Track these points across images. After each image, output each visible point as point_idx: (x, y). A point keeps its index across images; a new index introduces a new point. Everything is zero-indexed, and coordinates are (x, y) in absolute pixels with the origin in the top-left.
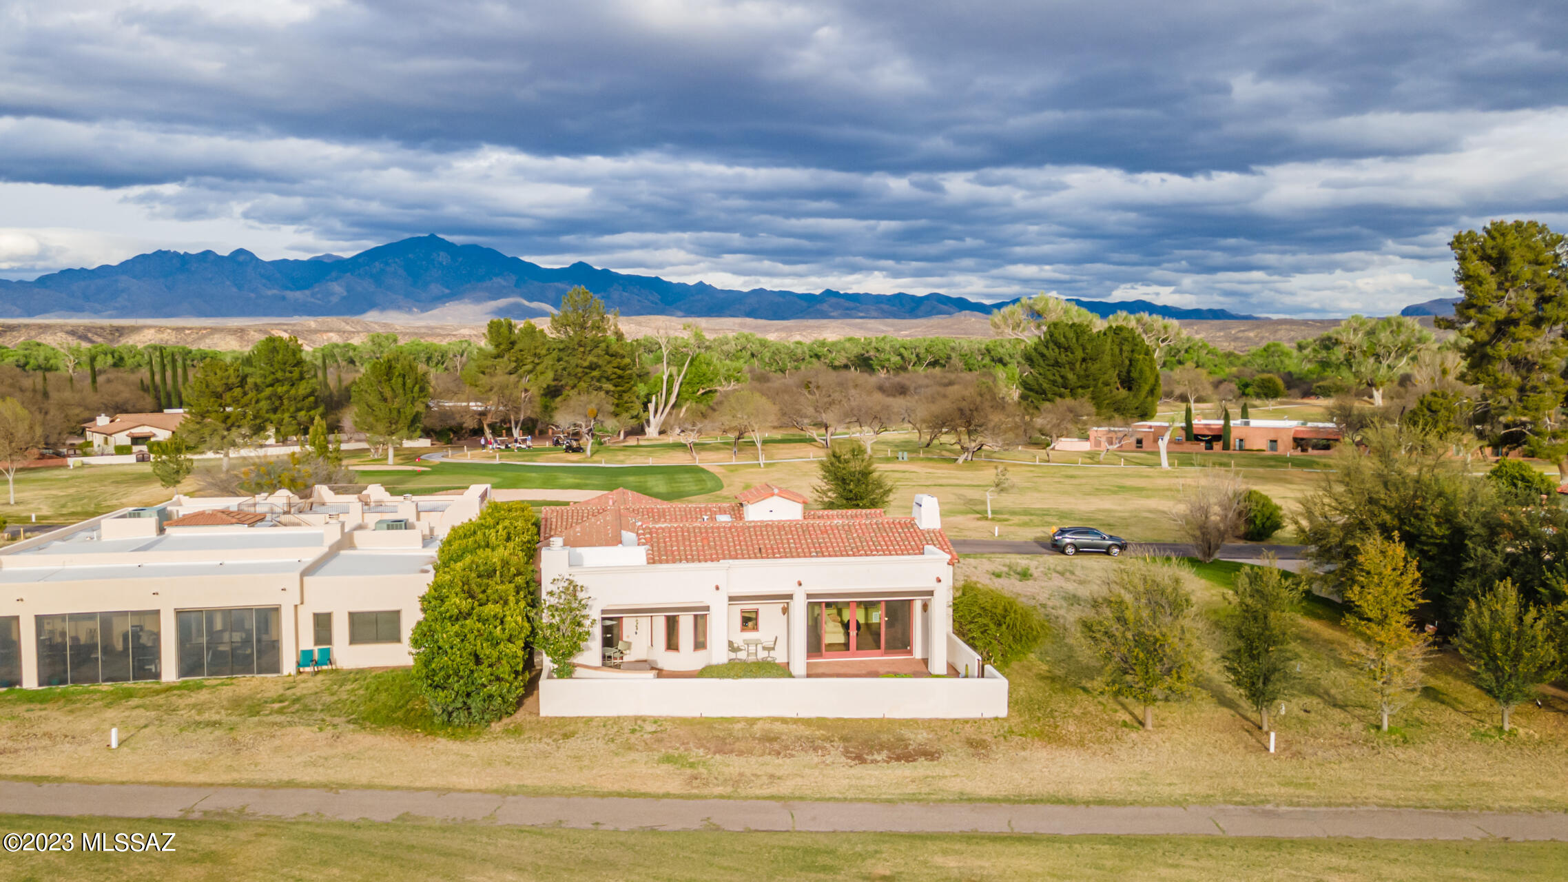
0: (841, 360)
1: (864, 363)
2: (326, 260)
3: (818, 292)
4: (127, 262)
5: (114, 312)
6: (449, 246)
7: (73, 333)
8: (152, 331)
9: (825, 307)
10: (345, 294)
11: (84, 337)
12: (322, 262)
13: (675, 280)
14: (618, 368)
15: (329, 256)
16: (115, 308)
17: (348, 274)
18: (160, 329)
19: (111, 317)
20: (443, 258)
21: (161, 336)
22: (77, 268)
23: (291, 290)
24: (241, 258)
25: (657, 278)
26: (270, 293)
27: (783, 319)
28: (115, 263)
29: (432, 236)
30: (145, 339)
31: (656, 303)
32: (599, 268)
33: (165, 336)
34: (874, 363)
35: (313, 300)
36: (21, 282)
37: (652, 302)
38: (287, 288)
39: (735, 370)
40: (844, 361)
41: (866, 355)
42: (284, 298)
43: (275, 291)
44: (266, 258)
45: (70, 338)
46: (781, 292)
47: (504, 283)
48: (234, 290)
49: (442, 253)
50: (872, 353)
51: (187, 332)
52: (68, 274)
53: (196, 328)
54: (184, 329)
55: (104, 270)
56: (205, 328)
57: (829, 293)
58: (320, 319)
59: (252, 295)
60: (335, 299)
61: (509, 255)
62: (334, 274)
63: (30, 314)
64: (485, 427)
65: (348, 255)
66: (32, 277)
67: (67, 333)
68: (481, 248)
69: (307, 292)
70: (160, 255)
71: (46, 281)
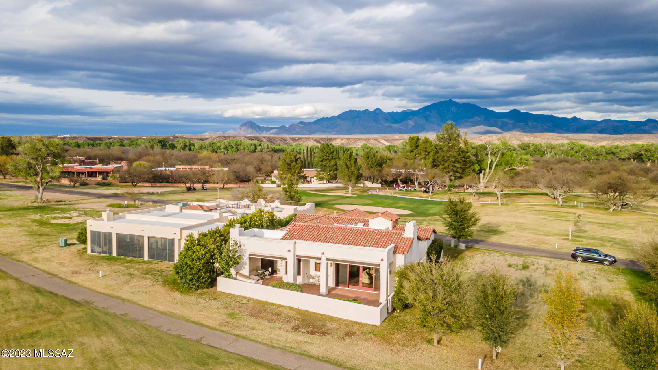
0: (624, 155)
1: (639, 157)
2: (408, 112)
3: (643, 120)
4: (340, 114)
5: (335, 133)
6: (457, 104)
7: (316, 140)
8: (340, 140)
9: (646, 128)
10: (414, 125)
11: (319, 142)
12: (406, 112)
13: (561, 116)
14: (463, 157)
15: (409, 110)
16: (336, 131)
17: (416, 117)
18: (342, 139)
19: (334, 134)
20: (454, 109)
21: (342, 141)
22: (325, 117)
23: (394, 123)
24: (377, 112)
25: (552, 116)
26: (386, 125)
27: (621, 134)
28: (336, 115)
29: (450, 100)
30: (337, 143)
31: (551, 127)
32: (523, 111)
33: (343, 142)
34: (644, 157)
35: (402, 127)
36: (309, 123)
37: (549, 126)
38: (392, 123)
39: (524, 159)
40: (627, 156)
41: (640, 153)
42: (391, 127)
43: (388, 124)
44: (386, 111)
45: (315, 142)
46: (620, 120)
47: (479, 119)
48: (374, 124)
49: (453, 107)
50: (643, 152)
51: (351, 140)
52: (323, 119)
53: (354, 139)
54: (350, 139)
55: (334, 117)
56: (357, 139)
57: (650, 121)
58: (400, 135)
59: (380, 126)
60: (410, 127)
61: (482, 107)
62: (410, 117)
63: (311, 134)
64: (399, 180)
65: (416, 109)
66: (312, 121)
67: (314, 140)
68: (471, 104)
69: (400, 124)
70: (351, 111)
71: (317, 122)
